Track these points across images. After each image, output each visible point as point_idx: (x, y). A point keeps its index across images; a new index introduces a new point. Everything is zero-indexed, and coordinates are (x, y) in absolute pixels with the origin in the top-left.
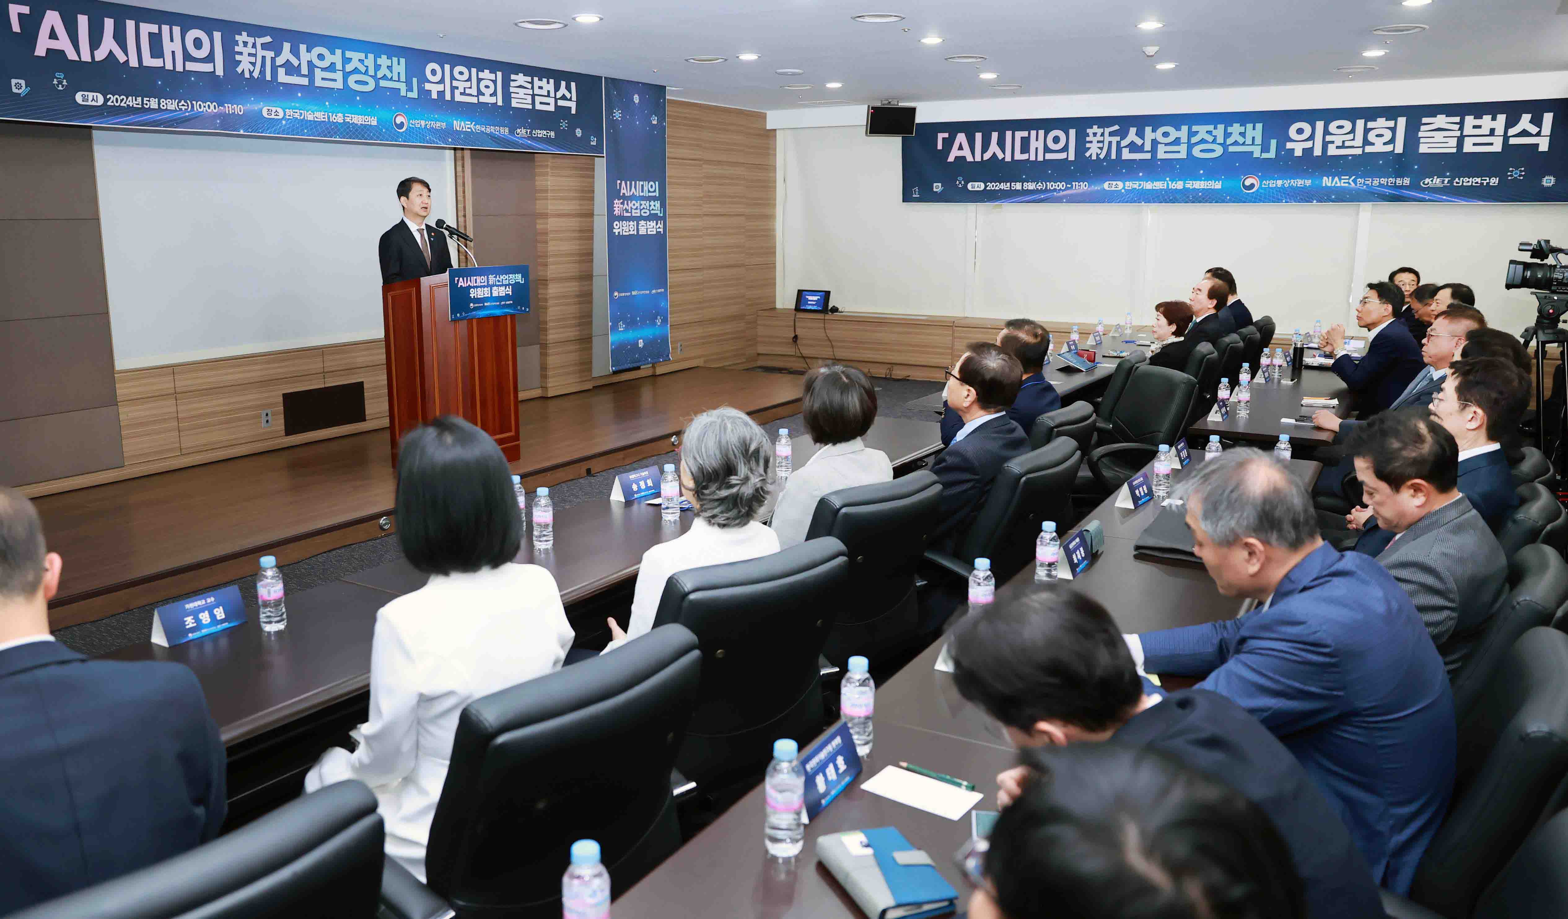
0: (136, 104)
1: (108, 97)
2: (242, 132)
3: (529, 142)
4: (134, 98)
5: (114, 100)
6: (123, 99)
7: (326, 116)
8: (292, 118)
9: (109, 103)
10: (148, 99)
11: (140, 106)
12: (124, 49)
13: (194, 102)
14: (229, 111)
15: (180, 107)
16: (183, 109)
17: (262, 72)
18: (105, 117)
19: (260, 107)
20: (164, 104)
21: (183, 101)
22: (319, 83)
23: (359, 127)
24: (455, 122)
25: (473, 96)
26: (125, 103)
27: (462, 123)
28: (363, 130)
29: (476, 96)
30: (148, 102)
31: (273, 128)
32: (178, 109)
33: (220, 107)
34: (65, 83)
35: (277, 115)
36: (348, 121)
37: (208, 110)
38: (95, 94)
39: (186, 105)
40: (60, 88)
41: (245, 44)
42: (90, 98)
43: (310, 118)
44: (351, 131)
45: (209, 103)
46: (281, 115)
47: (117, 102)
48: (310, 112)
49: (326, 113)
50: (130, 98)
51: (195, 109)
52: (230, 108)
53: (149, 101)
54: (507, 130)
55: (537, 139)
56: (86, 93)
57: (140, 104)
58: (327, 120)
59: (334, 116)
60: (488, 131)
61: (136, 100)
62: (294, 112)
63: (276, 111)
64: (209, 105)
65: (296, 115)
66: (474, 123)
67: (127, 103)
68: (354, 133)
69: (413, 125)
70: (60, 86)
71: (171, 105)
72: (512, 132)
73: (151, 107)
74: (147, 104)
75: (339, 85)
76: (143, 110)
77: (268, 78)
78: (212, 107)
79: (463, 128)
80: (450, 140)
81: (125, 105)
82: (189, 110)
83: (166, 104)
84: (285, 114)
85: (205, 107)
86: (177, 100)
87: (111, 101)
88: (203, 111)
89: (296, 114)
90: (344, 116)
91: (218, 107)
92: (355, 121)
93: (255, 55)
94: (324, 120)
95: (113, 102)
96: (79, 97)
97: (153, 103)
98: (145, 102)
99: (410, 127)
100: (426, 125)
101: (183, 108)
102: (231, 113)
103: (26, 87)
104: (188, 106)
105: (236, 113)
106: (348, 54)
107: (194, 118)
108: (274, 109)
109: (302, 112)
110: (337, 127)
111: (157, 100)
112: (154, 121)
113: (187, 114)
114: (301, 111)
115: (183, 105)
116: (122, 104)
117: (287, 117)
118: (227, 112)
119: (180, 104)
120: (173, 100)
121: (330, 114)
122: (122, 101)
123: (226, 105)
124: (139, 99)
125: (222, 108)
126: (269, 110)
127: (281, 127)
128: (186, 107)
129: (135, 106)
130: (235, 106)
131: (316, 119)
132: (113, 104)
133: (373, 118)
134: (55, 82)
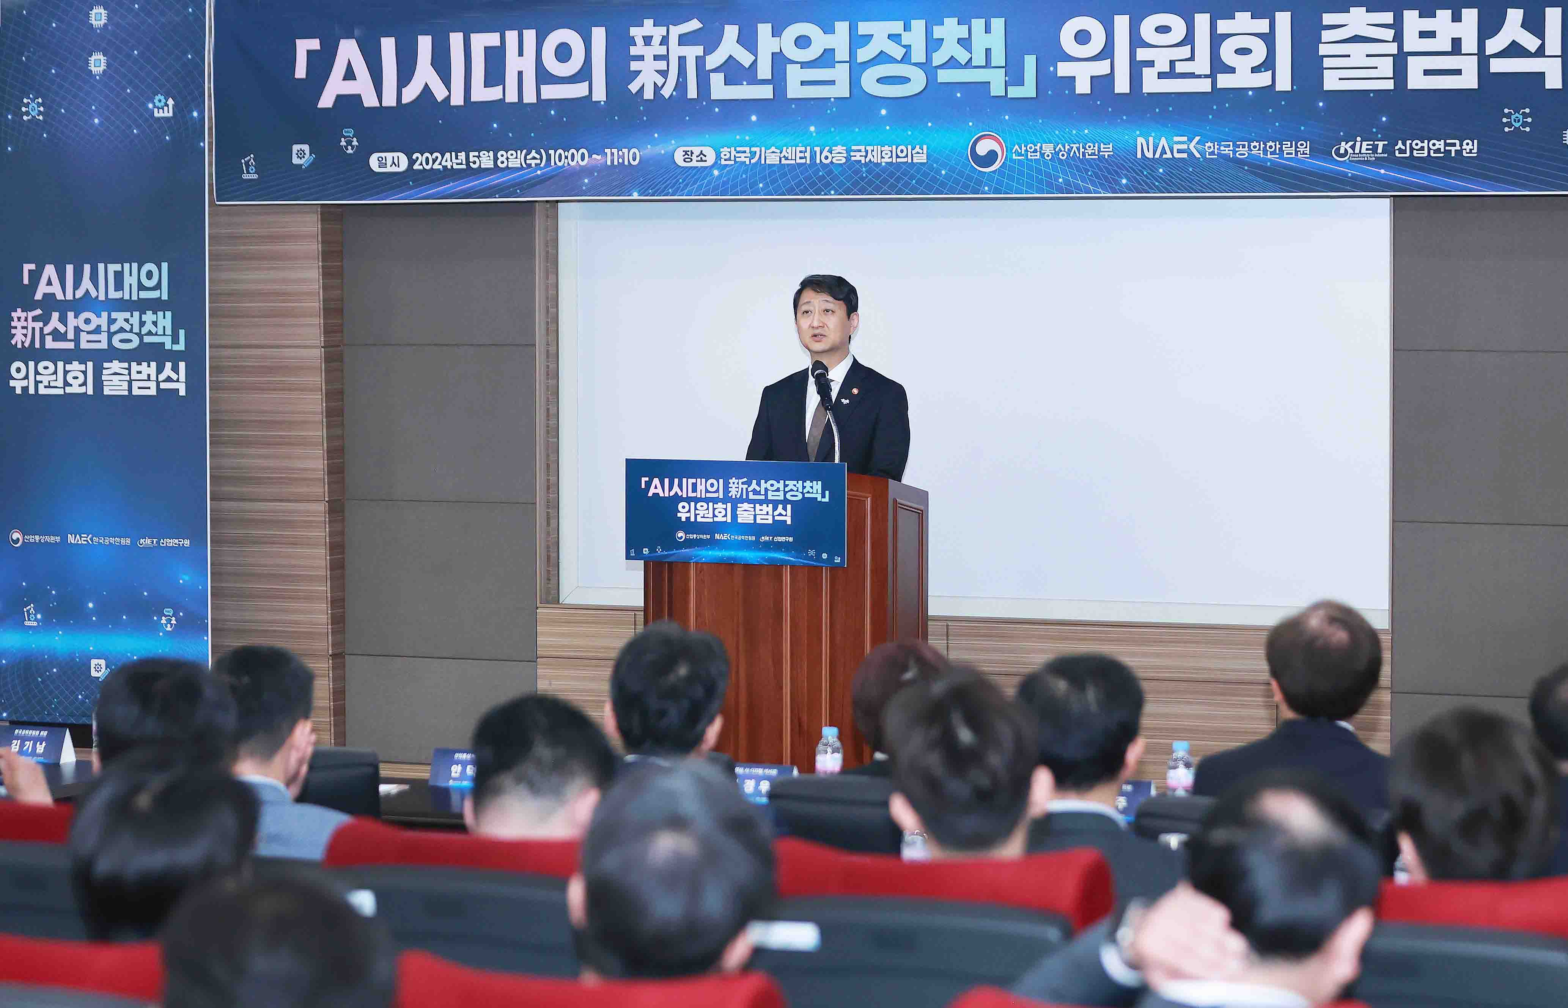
0: (457, 164)
1: (414, 157)
2: (635, 196)
3: (1382, 171)
4: (453, 154)
5: (422, 161)
6: (437, 158)
7: (808, 155)
8: (733, 162)
9: (416, 167)
10: (476, 154)
11: (464, 167)
12: (446, 80)
13: (552, 152)
14: (612, 161)
15: (528, 162)
16: (533, 165)
17: (682, 84)
18: (411, 188)
19: (671, 148)
20: (504, 159)
21: (534, 151)
22: (794, 90)
23: (884, 170)
24: (1141, 140)
25: (1199, 76)
26: (440, 164)
27: (1163, 141)
28: (892, 175)
29: (1206, 76)
30: (476, 159)
31: (694, 183)
32: (524, 165)
33: (594, 156)
34: (355, 143)
35: (702, 160)
36: (858, 158)
37: (570, 162)
38: (395, 154)
39: (538, 157)
40: (350, 151)
41: (648, 40)
42: (389, 162)
43: (773, 159)
44: (862, 179)
45: (573, 151)
46: (711, 159)
47: (427, 164)
48: (773, 149)
49: (808, 148)
50: (448, 155)
51: (553, 164)
52: (612, 156)
53: (479, 157)
54: (1305, 148)
55: (1413, 163)
56: (383, 155)
57: (464, 162)
58: (808, 162)
59: (825, 153)
60: (1243, 152)
61: (457, 158)
62: (738, 152)
63: (701, 153)
64: (573, 155)
65: (742, 158)
66: (1197, 138)
67: (444, 163)
68: (870, 183)
69: (1020, 155)
70: (349, 147)
71: (513, 159)
72: (1321, 150)
73: (483, 166)
74: (474, 163)
75: (842, 90)
76: (470, 172)
77: (692, 93)
78: (578, 157)
79: (1164, 152)
80: (1124, 181)
81: (440, 167)
82: (542, 165)
83: (507, 159)
84: (718, 156)
85: (566, 157)
86: (524, 151)
87: (419, 162)
88: (563, 166)
89: (743, 155)
90: (848, 151)
91: (590, 156)
92: (874, 158)
93: (665, 58)
94: (803, 161)
95: (421, 164)
96: (374, 162)
97: (486, 160)
98: (472, 159)
99: (1012, 160)
100: (1057, 153)
101: (533, 162)
102: (616, 163)
103: (310, 155)
104: (541, 159)
105: (626, 163)
106: (864, 28)
107: (550, 178)
108: (697, 151)
109: (757, 149)
110: (830, 172)
111: (491, 153)
112: (490, 188)
113: (539, 172)
114: (753, 149)
115: (534, 158)
116: (436, 166)
117: (723, 162)
118: (609, 163)
119: (528, 157)
120: (519, 152)
121: (817, 149)
122: (434, 161)
123: (608, 151)
124: (462, 155)
125: (599, 157)
126: (686, 152)
127: (709, 183)
128: (539, 161)
129: (455, 167)
130: (625, 151)
131: (784, 161)
132: (421, 167)
133: (917, 149)
134: (343, 143)
